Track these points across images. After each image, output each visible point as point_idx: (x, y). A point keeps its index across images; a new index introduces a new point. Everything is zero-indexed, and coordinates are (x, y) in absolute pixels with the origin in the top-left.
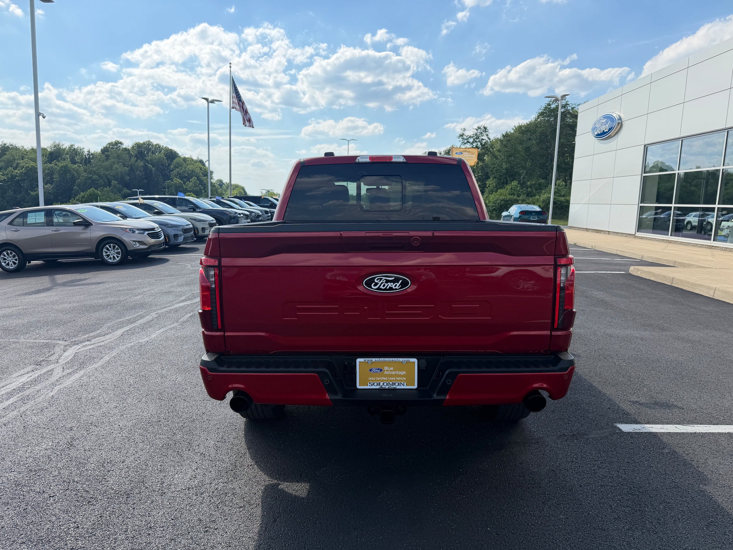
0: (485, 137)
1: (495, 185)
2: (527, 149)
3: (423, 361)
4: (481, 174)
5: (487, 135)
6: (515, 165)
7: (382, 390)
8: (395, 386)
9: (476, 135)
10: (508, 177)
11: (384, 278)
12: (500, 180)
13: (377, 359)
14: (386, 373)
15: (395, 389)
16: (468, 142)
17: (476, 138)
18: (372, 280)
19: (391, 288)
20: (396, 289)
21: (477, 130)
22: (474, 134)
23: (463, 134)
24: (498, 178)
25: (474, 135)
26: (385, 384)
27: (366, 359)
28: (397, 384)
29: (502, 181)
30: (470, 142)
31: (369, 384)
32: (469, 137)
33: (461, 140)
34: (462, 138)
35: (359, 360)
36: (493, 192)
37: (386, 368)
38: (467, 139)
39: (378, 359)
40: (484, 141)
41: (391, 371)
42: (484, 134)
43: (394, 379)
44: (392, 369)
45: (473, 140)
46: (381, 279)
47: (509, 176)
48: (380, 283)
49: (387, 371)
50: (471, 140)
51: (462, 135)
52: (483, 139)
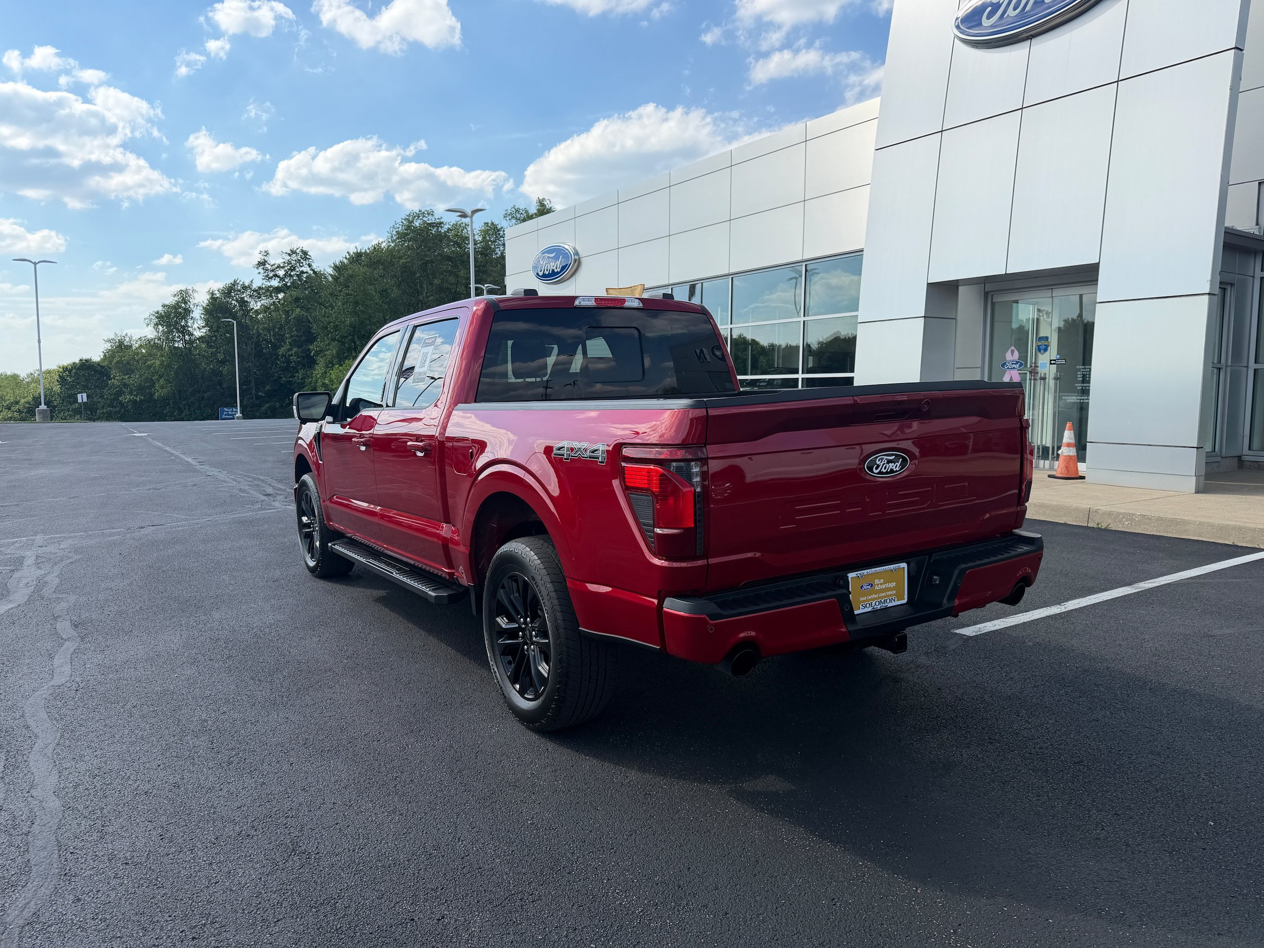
0: (306, 269)
1: (334, 352)
2: (384, 293)
3: (913, 564)
4: (296, 332)
5: (310, 266)
6: (366, 318)
7: (874, 612)
8: (886, 604)
9: (289, 263)
10: (356, 340)
11: (885, 457)
12: (343, 343)
13: (868, 571)
14: (877, 588)
15: (887, 608)
16: (276, 276)
17: (289, 269)
18: (874, 461)
19: (892, 471)
20: (897, 471)
21: (289, 255)
22: (284, 262)
23: (266, 261)
24: (337, 340)
25: (286, 265)
26: (877, 603)
27: (856, 573)
28: (888, 601)
29: (347, 346)
30: (279, 277)
31: (861, 607)
32: (276, 266)
33: (262, 271)
34: (263, 268)
35: (851, 575)
36: (333, 365)
37: (877, 581)
38: (273, 271)
39: (870, 570)
40: (305, 275)
41: (881, 584)
42: (304, 264)
43: (884, 594)
44: (882, 581)
45: (284, 273)
46: (882, 459)
47: (359, 338)
48: (882, 464)
49: (878, 585)
50: (281, 273)
51: (262, 264)
52: (302, 272)
